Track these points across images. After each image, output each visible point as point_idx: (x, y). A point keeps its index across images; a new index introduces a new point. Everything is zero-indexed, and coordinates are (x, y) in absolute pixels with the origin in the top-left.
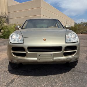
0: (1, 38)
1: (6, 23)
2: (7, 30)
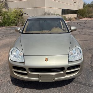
0: (1, 25)
1: (5, 8)
2: (7, 16)
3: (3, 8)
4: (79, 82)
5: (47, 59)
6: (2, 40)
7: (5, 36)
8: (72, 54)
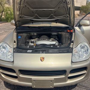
3: (5, 3)
4: (84, 86)
5: (43, 58)
6: (2, 35)
7: (6, 32)
8: (77, 52)
